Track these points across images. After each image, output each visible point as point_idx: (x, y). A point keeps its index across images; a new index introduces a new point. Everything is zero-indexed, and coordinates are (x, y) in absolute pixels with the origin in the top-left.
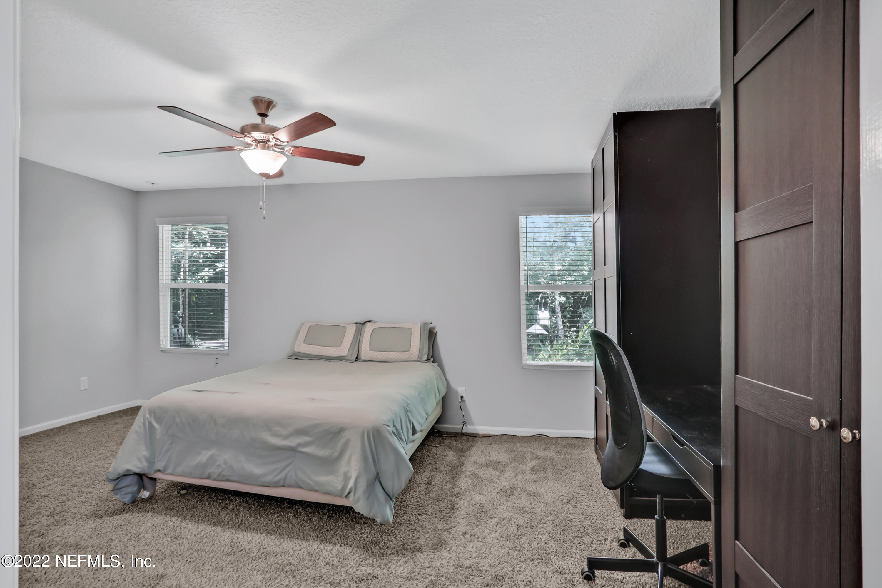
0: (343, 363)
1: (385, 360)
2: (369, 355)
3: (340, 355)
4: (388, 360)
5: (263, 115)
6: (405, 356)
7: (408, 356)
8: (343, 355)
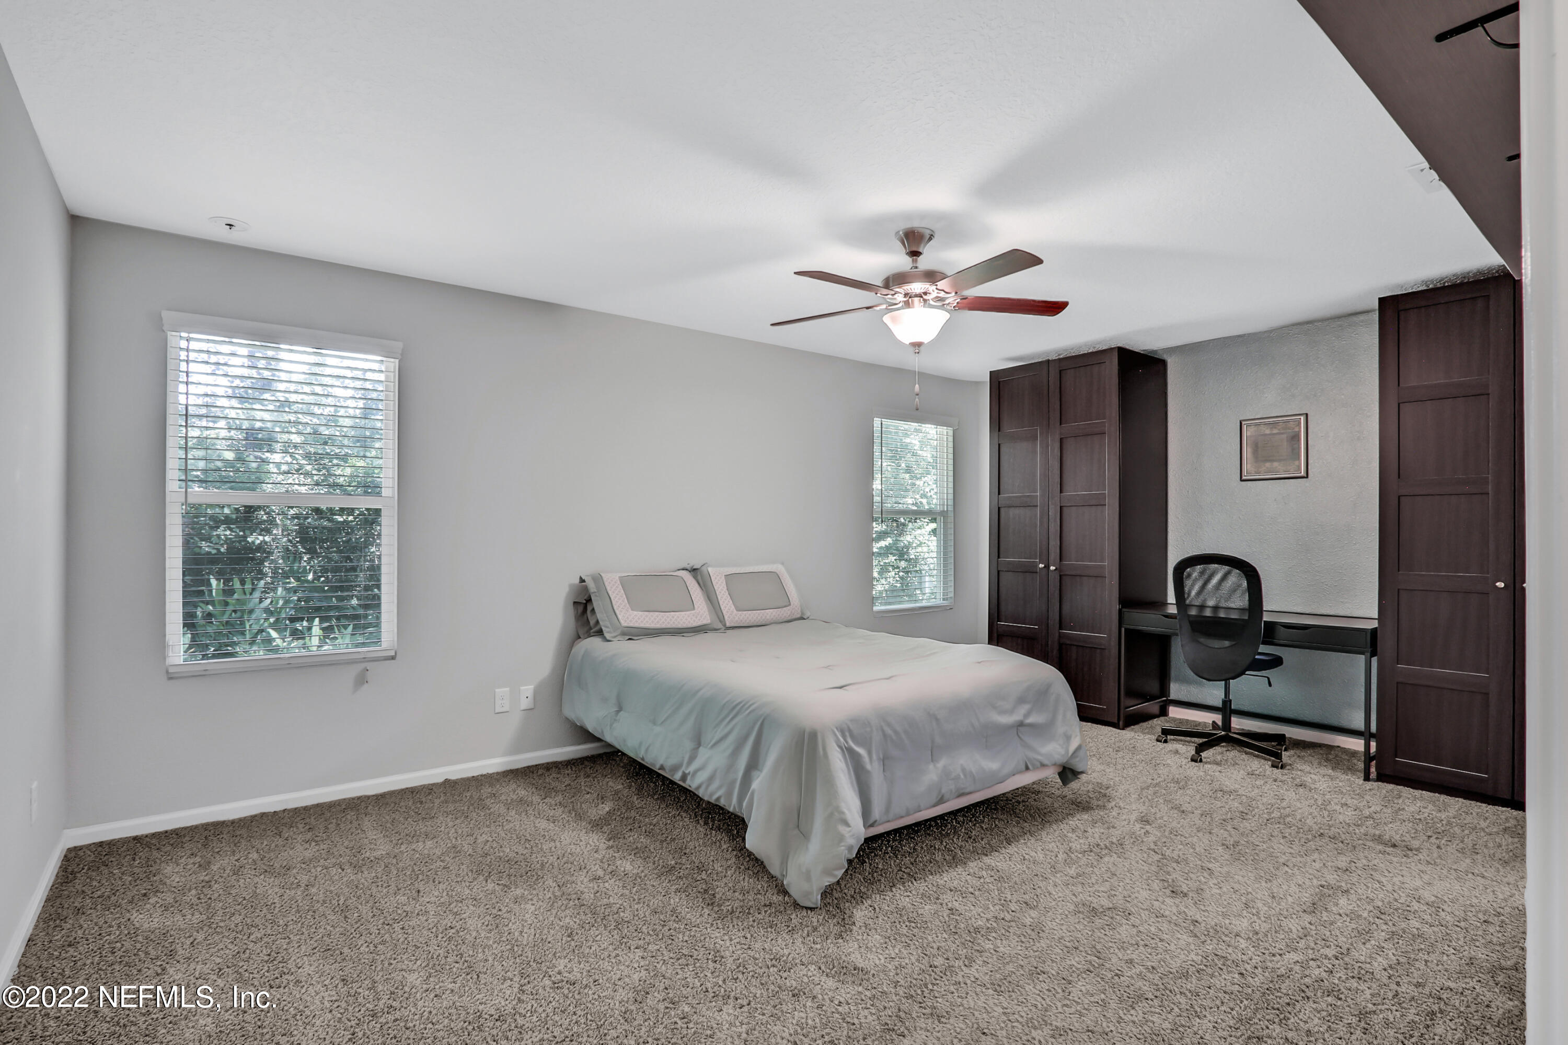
0: (710, 636)
1: (759, 624)
2: (737, 619)
3: (700, 623)
4: (763, 623)
5: (915, 254)
6: (785, 613)
7: (789, 613)
8: (705, 622)
